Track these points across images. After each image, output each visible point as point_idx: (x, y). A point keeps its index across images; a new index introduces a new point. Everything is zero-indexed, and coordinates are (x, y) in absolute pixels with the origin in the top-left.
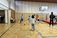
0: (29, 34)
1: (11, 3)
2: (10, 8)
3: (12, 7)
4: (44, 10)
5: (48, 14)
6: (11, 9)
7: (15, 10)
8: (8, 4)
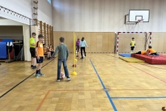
0: (78, 90)
1: (39, 5)
2: (36, 20)
3: (43, 17)
4: (137, 23)
5: (151, 33)
6: (41, 22)
7: (53, 24)
8: (30, 9)
